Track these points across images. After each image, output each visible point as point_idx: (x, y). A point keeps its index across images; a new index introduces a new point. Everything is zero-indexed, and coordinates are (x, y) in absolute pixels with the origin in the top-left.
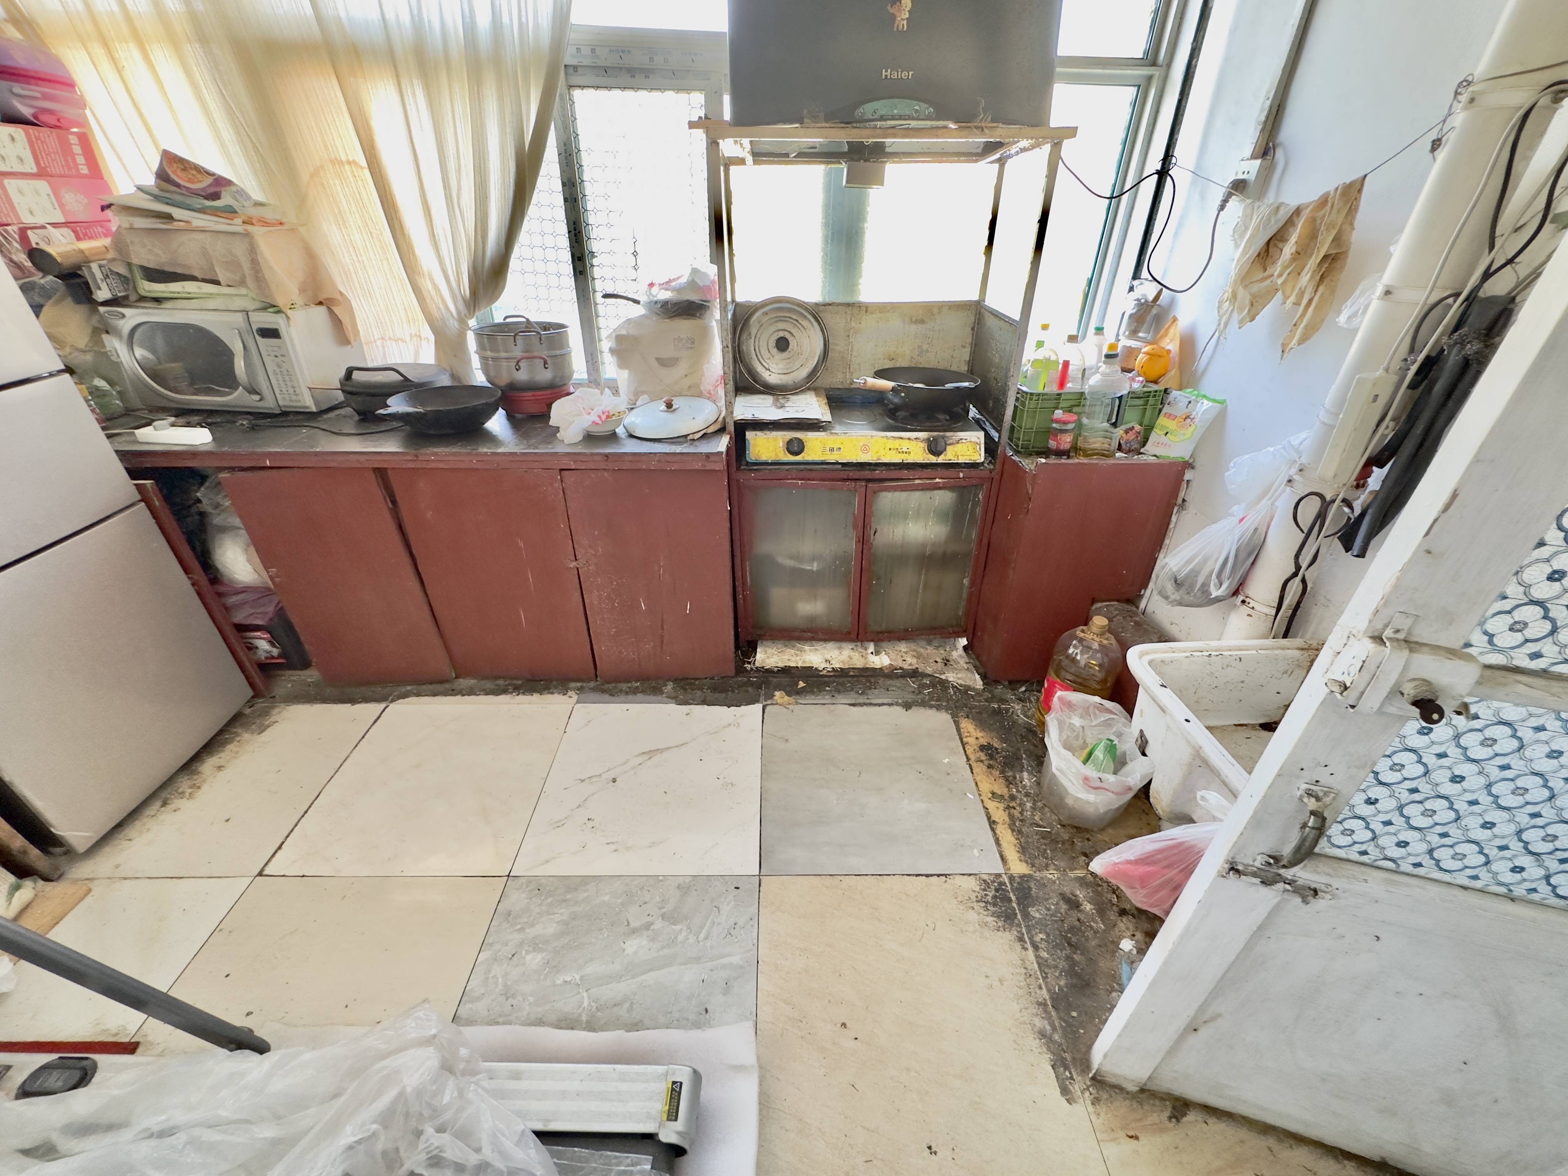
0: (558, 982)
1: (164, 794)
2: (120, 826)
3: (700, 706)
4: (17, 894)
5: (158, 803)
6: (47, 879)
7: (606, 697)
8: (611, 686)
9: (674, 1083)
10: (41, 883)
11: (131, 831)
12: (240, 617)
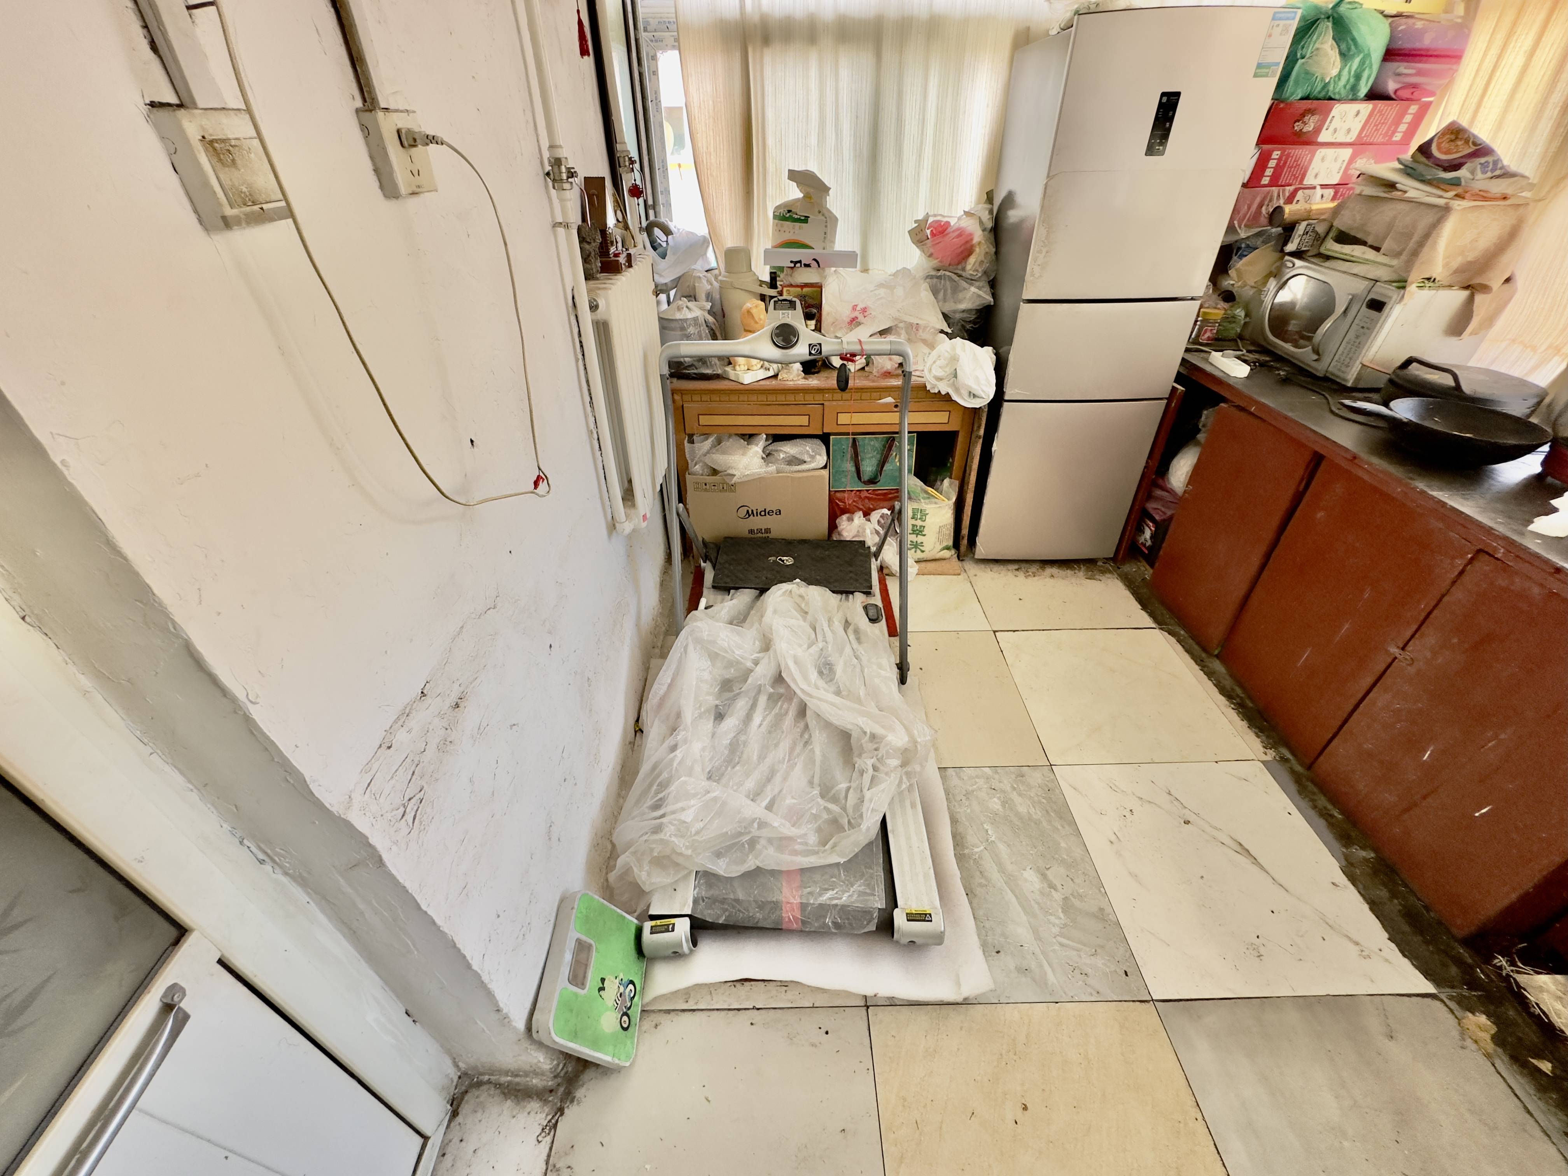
0: (985, 826)
1: (1023, 565)
2: (996, 561)
3: (1361, 899)
4: (946, 551)
5: (1016, 567)
6: (958, 557)
7: (1293, 788)
8: (1311, 787)
9: (930, 915)
10: (956, 555)
11: (996, 568)
12: (1151, 506)
